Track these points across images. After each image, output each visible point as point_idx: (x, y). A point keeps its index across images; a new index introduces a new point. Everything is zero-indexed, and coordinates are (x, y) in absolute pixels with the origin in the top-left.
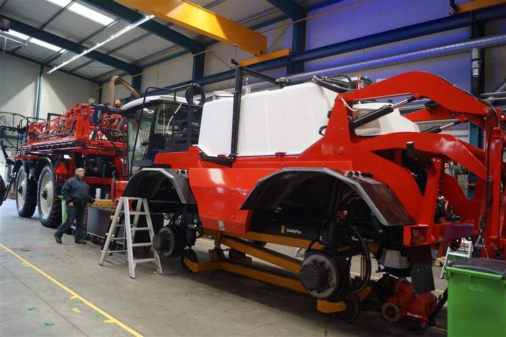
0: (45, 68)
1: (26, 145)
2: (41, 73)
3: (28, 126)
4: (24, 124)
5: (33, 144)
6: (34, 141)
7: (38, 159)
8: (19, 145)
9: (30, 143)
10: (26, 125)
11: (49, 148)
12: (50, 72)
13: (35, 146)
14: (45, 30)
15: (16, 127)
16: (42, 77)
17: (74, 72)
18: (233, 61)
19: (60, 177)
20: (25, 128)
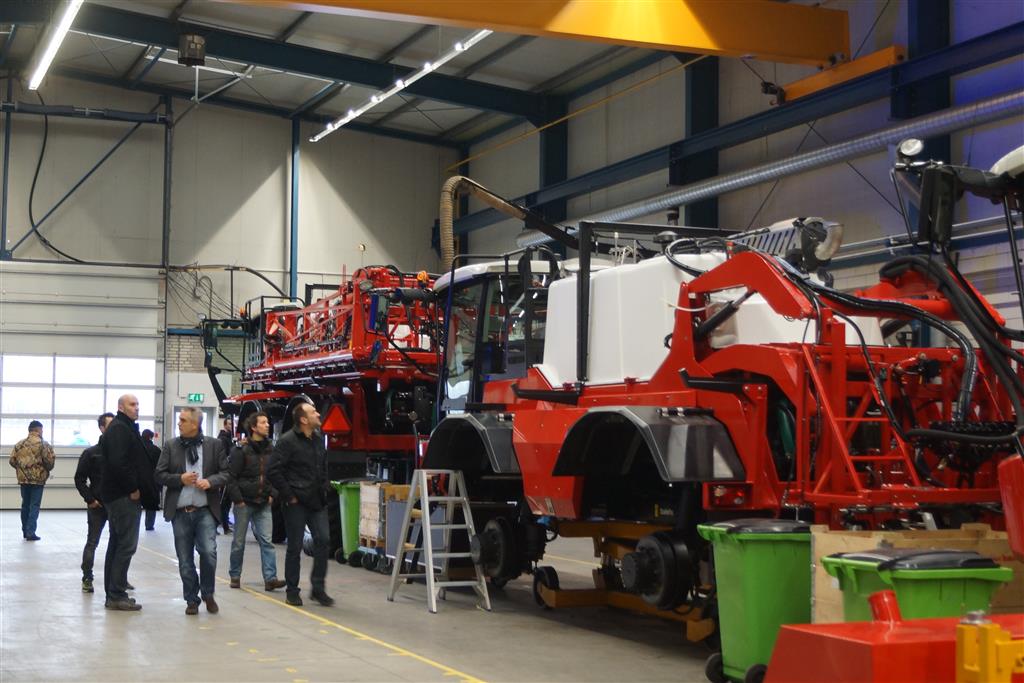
0: (304, 125)
1: (261, 366)
2: (296, 141)
3: (263, 314)
4: (255, 311)
5: (277, 366)
6: (278, 358)
7: (289, 398)
8: (247, 367)
9: (270, 360)
10: (259, 312)
11: (308, 373)
12: (318, 138)
13: (280, 369)
14: (293, 40)
15: (239, 317)
16: (297, 155)
17: (386, 125)
18: (768, 88)
19: (334, 440)
20: (257, 319)
